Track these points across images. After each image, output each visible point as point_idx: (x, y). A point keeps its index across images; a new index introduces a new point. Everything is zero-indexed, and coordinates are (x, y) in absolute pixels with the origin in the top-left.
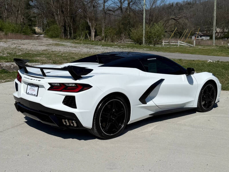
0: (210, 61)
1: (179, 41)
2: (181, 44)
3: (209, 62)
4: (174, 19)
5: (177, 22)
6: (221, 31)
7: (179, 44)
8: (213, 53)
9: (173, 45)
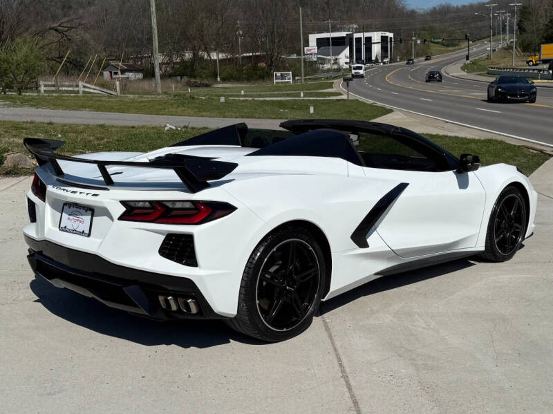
0: (170, 126)
1: (81, 84)
2: (86, 90)
3: (168, 130)
4: (56, 30)
5: (65, 38)
6: (167, 59)
7: (81, 89)
8: (167, 110)
9: (67, 92)
